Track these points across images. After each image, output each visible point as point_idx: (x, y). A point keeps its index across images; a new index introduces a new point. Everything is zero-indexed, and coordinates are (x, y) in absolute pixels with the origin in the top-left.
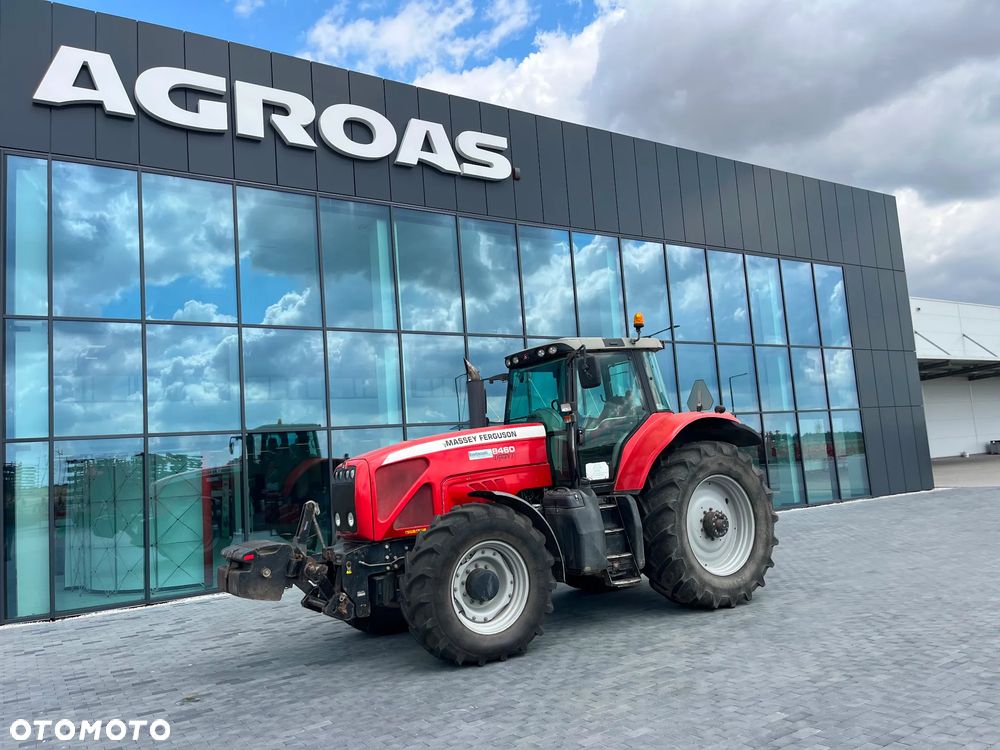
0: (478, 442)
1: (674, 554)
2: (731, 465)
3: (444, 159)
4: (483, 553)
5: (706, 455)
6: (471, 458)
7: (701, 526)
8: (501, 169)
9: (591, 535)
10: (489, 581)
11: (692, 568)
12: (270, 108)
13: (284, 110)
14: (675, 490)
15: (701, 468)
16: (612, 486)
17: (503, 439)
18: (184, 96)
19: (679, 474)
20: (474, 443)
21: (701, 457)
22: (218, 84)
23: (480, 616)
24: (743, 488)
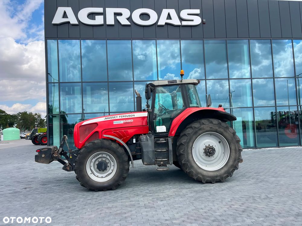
0: (118, 118)
1: (183, 161)
2: (217, 128)
3: (175, 21)
4: (102, 155)
5: (203, 124)
6: (114, 124)
7: (204, 151)
8: (197, 21)
9: (148, 152)
10: (103, 165)
11: (192, 167)
12: (116, 14)
13: (120, 14)
14: (186, 137)
15: (200, 129)
16: (168, 135)
17: (129, 117)
18: (91, 16)
19: (189, 131)
20: (116, 118)
21: (201, 125)
22: (100, 10)
23: (100, 175)
24: (224, 137)
